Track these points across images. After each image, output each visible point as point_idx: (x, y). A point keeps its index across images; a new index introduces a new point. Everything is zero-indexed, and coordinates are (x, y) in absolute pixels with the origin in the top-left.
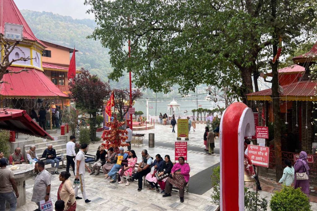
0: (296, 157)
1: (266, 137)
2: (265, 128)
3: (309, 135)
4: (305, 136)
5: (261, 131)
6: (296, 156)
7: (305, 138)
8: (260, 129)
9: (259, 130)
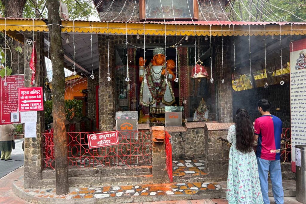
0: (91, 140)
1: (39, 107)
2: (37, 89)
3: (110, 105)
4: (105, 107)
5: (30, 97)
6: (92, 137)
7: (104, 111)
8: (28, 92)
9: (25, 96)
